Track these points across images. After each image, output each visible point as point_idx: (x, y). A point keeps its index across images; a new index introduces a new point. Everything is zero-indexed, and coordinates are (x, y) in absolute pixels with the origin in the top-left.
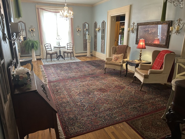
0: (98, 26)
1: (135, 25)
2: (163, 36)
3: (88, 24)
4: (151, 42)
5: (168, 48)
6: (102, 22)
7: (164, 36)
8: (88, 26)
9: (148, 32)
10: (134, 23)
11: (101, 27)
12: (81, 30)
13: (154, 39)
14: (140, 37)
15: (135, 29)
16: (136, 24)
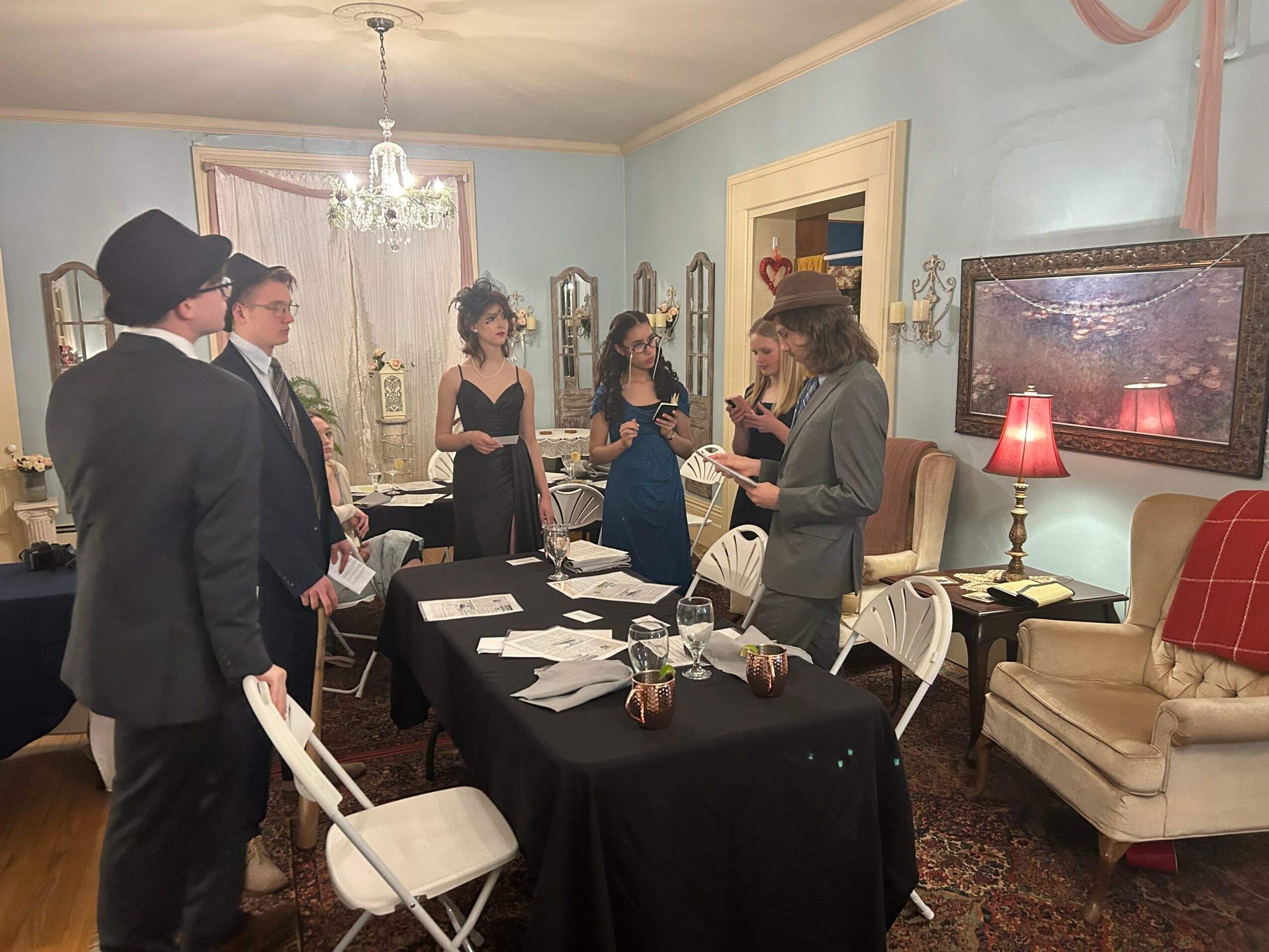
0: (662, 297)
1: (943, 276)
2: (1205, 371)
3: (593, 281)
4: (1095, 414)
5: (1258, 476)
6: (689, 262)
7: (1215, 371)
8: (595, 291)
9: (1063, 332)
10: (935, 266)
11: (681, 297)
12: (537, 323)
13: (1123, 393)
14: (993, 373)
15: (949, 306)
16: (953, 271)
